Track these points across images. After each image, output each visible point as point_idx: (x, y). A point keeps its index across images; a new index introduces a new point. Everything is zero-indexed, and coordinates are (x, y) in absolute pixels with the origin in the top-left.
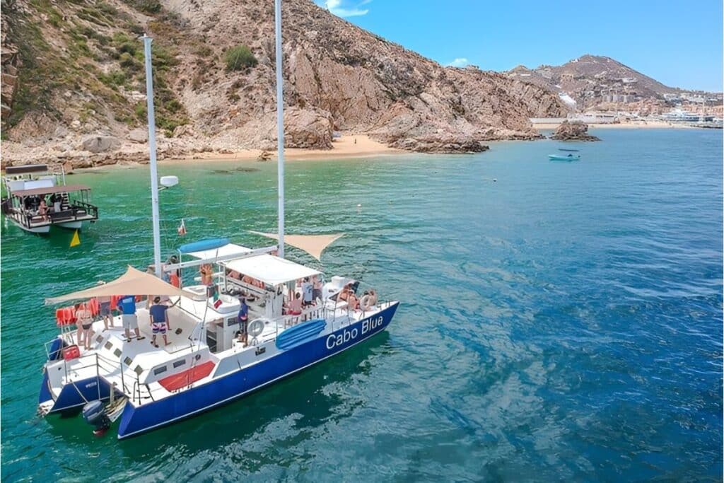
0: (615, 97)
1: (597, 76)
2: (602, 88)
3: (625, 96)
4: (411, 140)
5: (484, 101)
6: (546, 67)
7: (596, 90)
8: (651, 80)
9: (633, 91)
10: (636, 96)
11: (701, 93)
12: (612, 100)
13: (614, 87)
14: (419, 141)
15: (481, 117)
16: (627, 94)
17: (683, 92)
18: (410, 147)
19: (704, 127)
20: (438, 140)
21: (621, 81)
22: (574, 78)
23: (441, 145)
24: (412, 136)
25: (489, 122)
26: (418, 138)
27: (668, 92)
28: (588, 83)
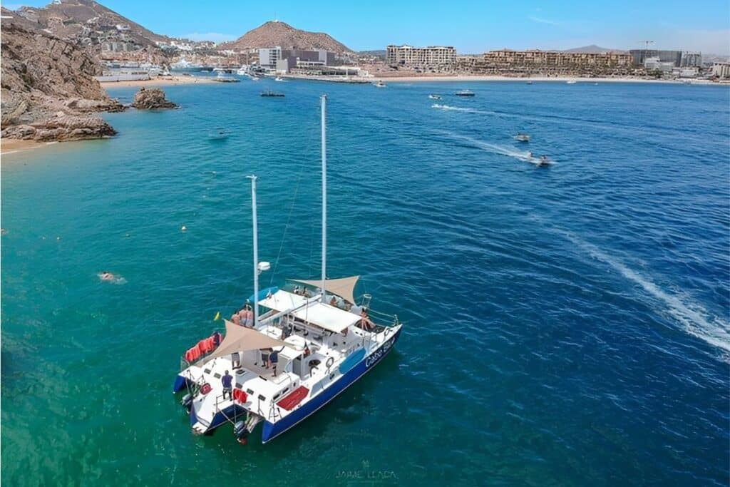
0: (115, 46)
1: (89, 21)
2: (99, 35)
3: (124, 45)
4: (26, 127)
5: (50, 68)
6: (29, 8)
7: (91, 36)
8: (140, 26)
9: (131, 39)
10: (135, 45)
11: (186, 41)
12: (112, 48)
13: (110, 35)
14: (37, 127)
15: (53, 87)
16: (125, 42)
17: (171, 39)
18: (29, 135)
19: (224, 81)
20: (63, 126)
21: (115, 28)
22: (64, 23)
23: (67, 131)
24: (25, 122)
25: (65, 92)
26: (35, 124)
27: (159, 40)
28: (81, 29)
